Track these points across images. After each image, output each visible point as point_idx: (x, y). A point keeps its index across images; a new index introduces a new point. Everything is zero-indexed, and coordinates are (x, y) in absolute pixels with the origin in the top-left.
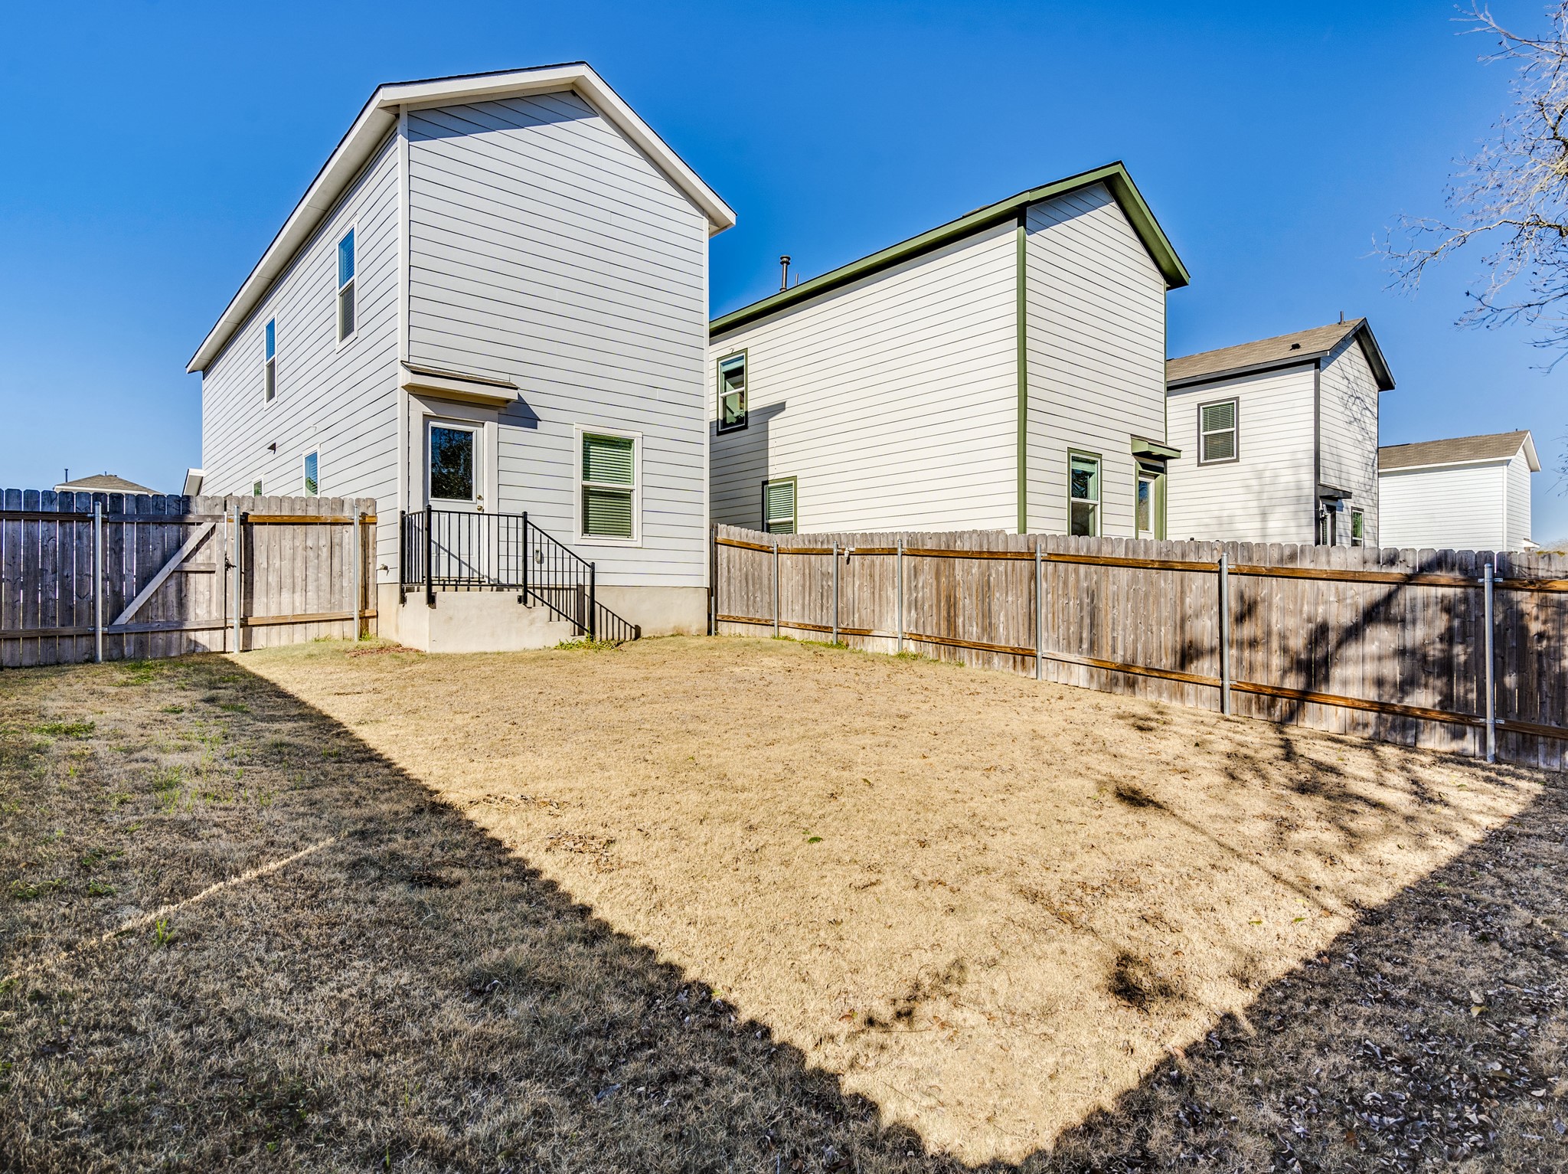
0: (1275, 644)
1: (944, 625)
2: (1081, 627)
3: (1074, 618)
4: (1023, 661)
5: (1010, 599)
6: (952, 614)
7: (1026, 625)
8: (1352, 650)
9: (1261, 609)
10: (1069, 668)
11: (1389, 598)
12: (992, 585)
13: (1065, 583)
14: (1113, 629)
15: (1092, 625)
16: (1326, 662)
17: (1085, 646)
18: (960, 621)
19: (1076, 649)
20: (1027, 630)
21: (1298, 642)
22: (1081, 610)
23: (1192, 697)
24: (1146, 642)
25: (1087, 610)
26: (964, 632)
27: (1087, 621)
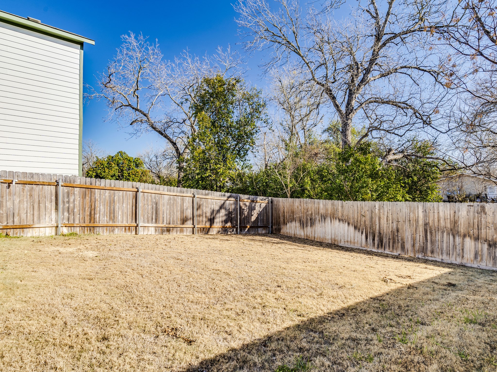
0: (204, 215)
1: (87, 219)
2: (152, 214)
3: (150, 212)
4: (129, 229)
5: (124, 205)
6: (93, 213)
7: (131, 215)
8: (218, 215)
9: (201, 207)
10: (148, 229)
11: (224, 203)
12: (115, 200)
13: (147, 200)
14: (163, 215)
15: (156, 213)
16: (214, 218)
17: (154, 221)
18: (97, 216)
19: (151, 222)
20: (131, 217)
21: (209, 214)
22: (153, 209)
23: (185, 232)
24: (173, 218)
25: (154, 208)
26: (99, 220)
27: (154, 212)
